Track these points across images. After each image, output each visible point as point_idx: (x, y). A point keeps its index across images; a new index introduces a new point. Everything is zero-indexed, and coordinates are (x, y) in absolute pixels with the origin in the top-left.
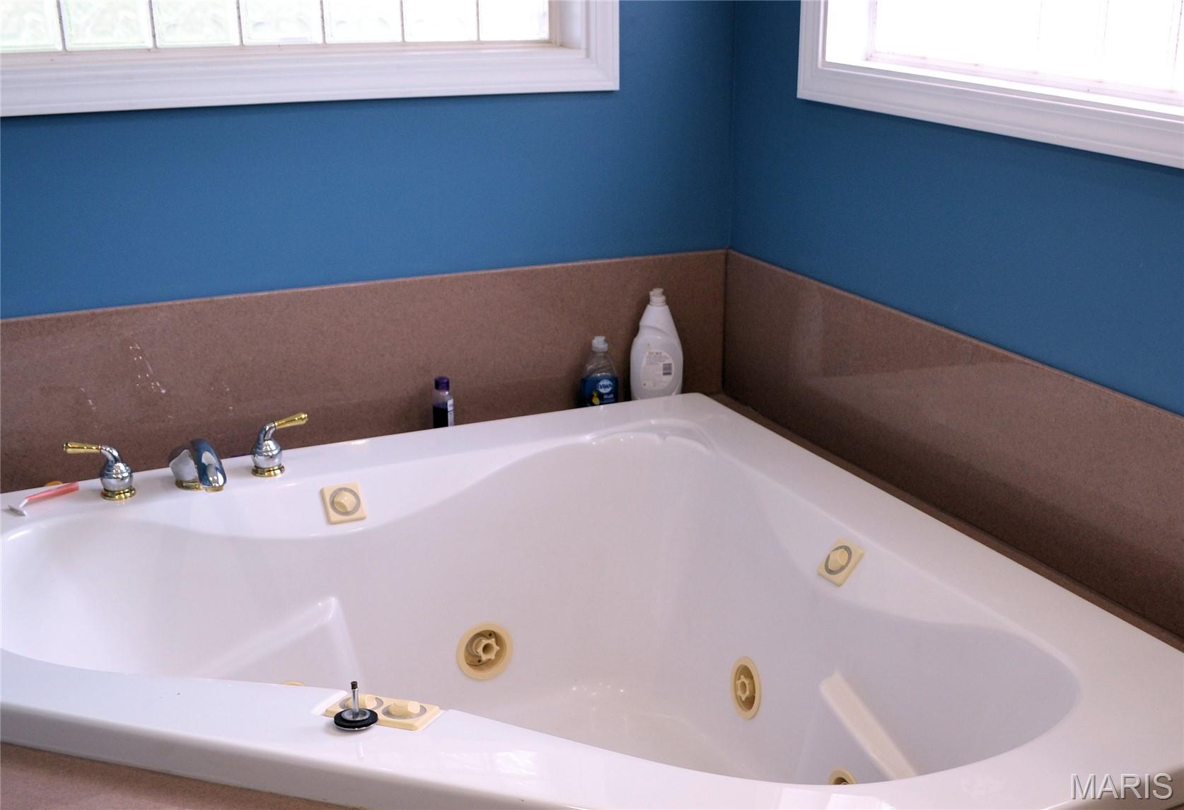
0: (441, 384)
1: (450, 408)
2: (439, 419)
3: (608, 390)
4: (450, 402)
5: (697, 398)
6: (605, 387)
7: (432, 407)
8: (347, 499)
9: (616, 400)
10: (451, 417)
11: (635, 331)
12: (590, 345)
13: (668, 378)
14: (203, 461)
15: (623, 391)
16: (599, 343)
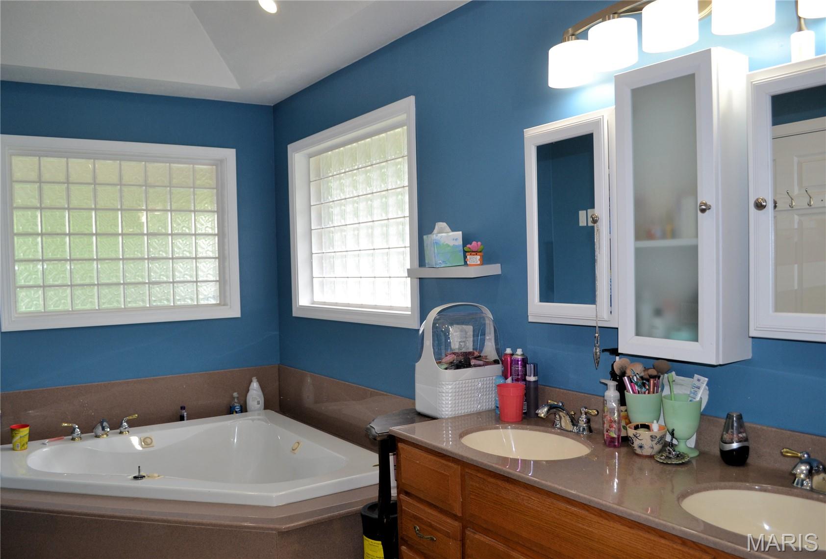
0: (183, 408)
1: (185, 416)
2: (182, 418)
3: (238, 410)
4: (185, 414)
5: (268, 411)
6: (238, 409)
7: (179, 416)
8: (149, 441)
9: (242, 412)
10: (185, 418)
11: (248, 391)
12: (232, 395)
13: (259, 405)
14: (104, 425)
15: (244, 409)
16: (235, 394)
